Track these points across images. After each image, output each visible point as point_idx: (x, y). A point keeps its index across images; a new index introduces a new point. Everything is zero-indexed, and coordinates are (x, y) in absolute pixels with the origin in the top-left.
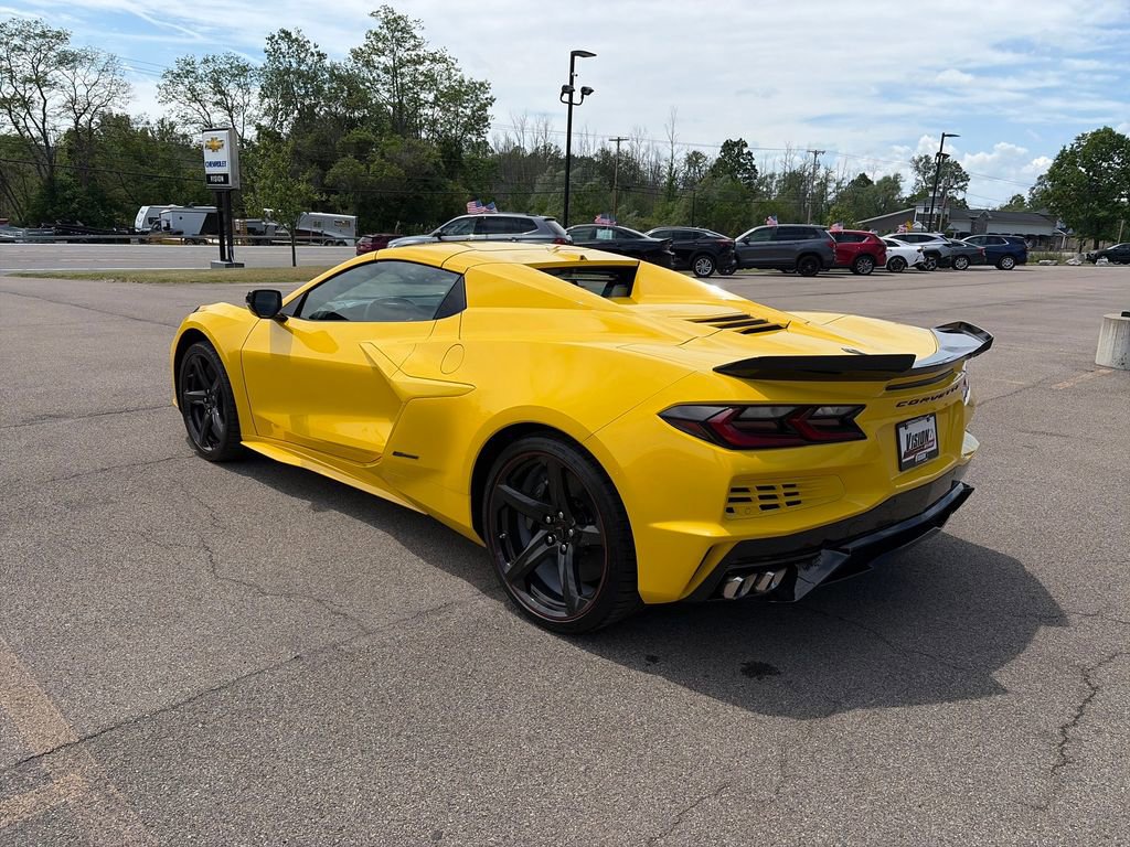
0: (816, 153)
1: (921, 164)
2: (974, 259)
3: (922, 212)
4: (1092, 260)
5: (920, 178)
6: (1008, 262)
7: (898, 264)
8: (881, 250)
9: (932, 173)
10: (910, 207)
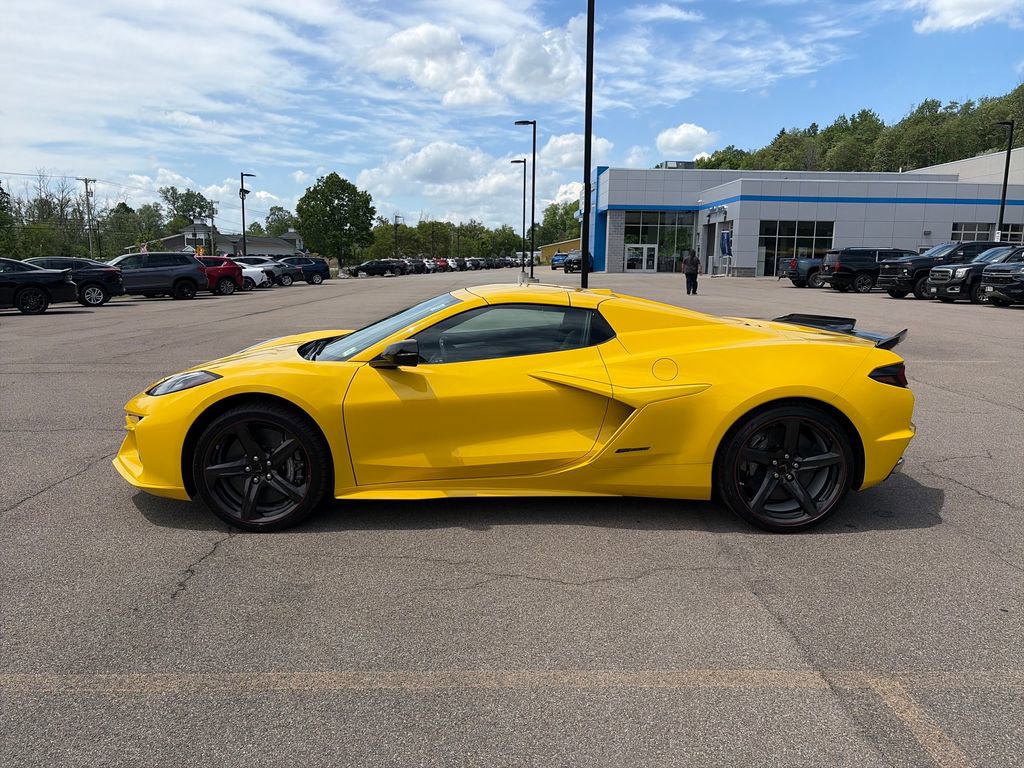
0: (86, 181)
1: (169, 195)
2: (295, 277)
3: (190, 237)
4: (355, 274)
5: (170, 206)
6: (317, 278)
7: (248, 285)
8: (237, 273)
9: (180, 203)
10: (175, 232)
